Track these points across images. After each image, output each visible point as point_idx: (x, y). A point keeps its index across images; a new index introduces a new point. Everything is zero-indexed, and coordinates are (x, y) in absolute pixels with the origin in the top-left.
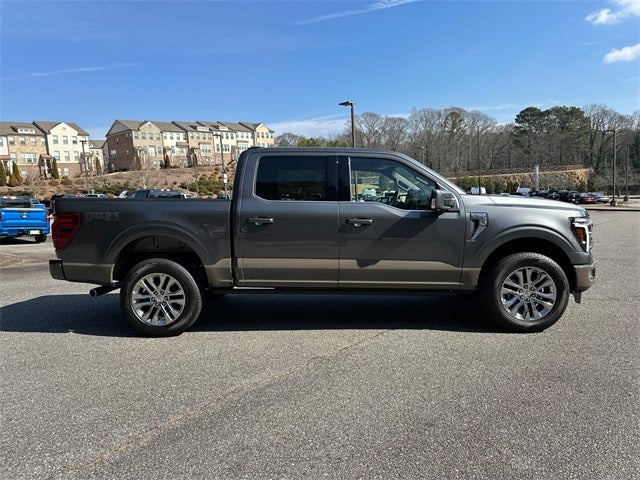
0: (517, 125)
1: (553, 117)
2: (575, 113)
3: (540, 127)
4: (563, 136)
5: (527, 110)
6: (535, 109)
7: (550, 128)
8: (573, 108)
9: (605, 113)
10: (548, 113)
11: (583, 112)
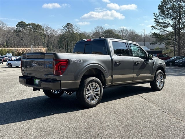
0: (17, 28)
1: (31, 27)
2: (39, 26)
3: (26, 30)
4: (35, 35)
5: (21, 22)
6: (24, 22)
7: (30, 31)
8: (38, 24)
9: (49, 28)
10: (29, 25)
11: (42, 27)
